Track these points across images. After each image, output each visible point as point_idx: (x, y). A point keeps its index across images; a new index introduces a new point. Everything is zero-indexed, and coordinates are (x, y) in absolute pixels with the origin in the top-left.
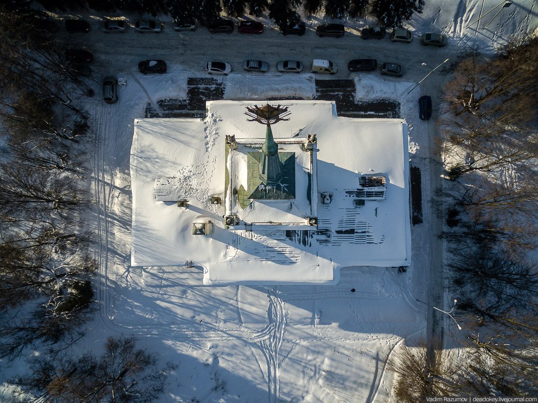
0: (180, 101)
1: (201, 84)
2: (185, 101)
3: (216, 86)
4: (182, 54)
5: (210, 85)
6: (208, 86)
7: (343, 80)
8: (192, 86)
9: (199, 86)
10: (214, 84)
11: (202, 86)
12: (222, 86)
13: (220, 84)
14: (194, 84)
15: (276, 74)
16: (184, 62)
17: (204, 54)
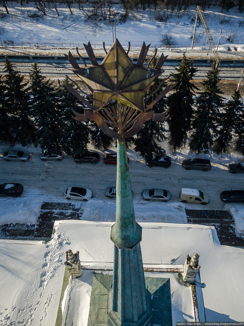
0: (27, 226)
1: (55, 209)
2: (34, 226)
3: (72, 211)
4: (43, 180)
5: (66, 210)
6: (63, 211)
7: (217, 211)
8: (46, 211)
10: (70, 209)
11: (57, 211)
12: (80, 212)
13: (78, 210)
14: (48, 209)
15: (141, 202)
16: (43, 187)
17: (65, 181)
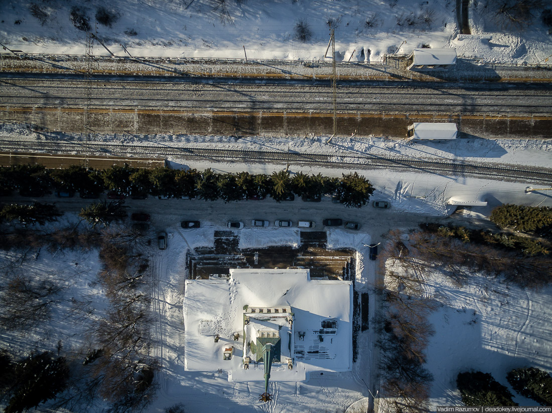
0: (209, 248)
1: (223, 236)
2: (213, 248)
3: (233, 238)
4: (210, 214)
5: (229, 237)
7: (319, 232)
8: (217, 238)
9: (222, 237)
11: (224, 238)
12: (238, 238)
13: (236, 236)
14: (219, 236)
15: (274, 228)
16: (211, 219)
17: (225, 214)
